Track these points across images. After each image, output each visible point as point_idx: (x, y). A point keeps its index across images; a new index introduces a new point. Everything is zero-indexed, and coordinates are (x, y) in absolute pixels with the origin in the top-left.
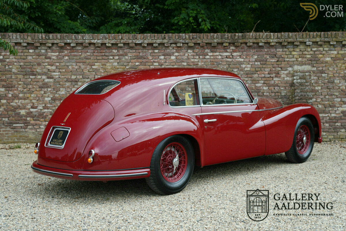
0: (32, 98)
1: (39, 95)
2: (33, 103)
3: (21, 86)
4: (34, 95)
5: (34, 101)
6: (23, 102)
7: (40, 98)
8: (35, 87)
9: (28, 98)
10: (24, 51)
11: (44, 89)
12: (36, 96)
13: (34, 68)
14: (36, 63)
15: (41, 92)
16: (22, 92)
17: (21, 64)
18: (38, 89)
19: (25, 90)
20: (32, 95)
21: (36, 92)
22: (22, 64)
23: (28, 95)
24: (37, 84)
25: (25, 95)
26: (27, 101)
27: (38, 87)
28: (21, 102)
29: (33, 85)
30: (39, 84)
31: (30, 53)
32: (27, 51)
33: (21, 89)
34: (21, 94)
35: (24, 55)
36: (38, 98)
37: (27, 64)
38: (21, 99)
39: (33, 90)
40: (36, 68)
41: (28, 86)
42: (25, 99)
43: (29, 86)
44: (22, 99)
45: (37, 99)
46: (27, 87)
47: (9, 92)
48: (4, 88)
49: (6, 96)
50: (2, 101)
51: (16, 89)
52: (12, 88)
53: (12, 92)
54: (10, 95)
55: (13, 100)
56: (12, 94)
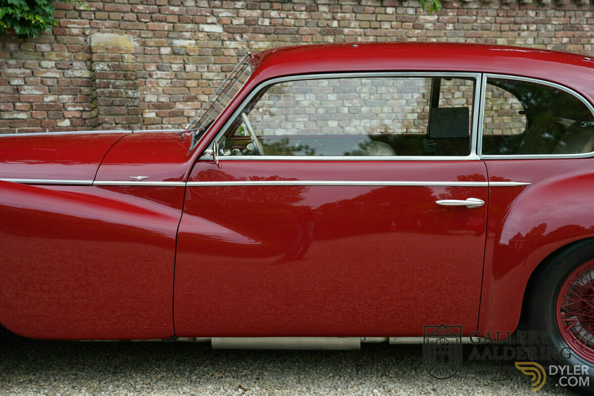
0: (383, 115)
1: (396, 109)
3: (367, 90)
4: (388, 108)
7: (398, 114)
8: (391, 90)
9: (377, 115)
11: (407, 94)
12: (391, 110)
14: (395, 38)
15: (400, 101)
16: (365, 102)
18: (396, 96)
19: (372, 97)
20: (386, 109)
21: (392, 101)
22: (372, 39)
23: (377, 108)
24: (395, 84)
25: (373, 109)
27: (396, 91)
29: (388, 86)
30: (398, 85)
31: (386, 16)
32: (382, 10)
33: (366, 95)
34: (365, 107)
35: (376, 20)
36: (394, 115)
37: (380, 39)
38: (365, 117)
39: (388, 98)
41: (379, 89)
42: (371, 118)
43: (381, 89)
44: (367, 119)
45: (393, 118)
46: (377, 90)
47: (345, 102)
48: (335, 95)
49: (338, 112)
50: (329, 122)
51: (358, 95)
52: (350, 94)
53: (350, 103)
54: (346, 110)
55: (350, 120)
56: (349, 107)
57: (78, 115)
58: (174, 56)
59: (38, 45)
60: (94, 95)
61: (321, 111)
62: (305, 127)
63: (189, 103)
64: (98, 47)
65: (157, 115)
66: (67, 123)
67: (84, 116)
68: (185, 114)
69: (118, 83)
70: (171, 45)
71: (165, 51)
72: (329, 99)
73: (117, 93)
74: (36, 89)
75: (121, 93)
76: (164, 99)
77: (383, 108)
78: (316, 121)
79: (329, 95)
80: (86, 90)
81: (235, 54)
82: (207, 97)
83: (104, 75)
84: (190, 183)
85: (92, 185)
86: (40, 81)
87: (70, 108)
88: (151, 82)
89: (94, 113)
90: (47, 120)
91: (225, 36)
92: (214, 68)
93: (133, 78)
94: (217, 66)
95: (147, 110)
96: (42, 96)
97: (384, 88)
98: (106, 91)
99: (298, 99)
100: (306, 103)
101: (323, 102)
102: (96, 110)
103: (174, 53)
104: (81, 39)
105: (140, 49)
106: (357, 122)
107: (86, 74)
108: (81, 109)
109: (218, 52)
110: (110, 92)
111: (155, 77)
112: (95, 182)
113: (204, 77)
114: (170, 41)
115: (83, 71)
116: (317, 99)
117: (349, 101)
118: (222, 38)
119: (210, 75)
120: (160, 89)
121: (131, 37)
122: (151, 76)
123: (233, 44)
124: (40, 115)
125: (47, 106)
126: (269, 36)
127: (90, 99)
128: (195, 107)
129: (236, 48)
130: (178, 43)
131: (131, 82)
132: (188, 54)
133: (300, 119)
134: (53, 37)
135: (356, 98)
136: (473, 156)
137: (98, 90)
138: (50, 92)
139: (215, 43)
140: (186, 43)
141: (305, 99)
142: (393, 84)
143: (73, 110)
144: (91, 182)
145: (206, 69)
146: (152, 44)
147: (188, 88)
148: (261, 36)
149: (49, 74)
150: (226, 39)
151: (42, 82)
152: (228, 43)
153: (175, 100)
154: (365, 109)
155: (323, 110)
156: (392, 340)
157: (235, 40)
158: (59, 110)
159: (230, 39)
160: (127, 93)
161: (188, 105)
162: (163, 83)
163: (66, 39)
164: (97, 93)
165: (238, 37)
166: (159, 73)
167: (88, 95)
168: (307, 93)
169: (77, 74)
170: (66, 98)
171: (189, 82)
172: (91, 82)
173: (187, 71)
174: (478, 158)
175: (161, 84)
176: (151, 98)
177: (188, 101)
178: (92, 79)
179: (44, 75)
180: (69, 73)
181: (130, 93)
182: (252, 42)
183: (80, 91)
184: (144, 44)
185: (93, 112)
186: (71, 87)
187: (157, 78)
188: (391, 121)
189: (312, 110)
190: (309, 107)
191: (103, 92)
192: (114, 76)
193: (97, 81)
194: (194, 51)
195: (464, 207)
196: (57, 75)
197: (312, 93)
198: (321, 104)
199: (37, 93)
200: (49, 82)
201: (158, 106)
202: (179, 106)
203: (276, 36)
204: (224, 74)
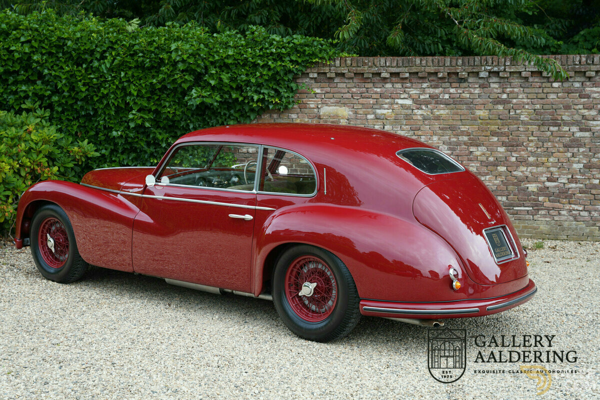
0: (550, 164)
1: (562, 160)
2: (552, 173)
3: (534, 144)
4: (554, 159)
5: (552, 169)
6: (534, 171)
7: (564, 164)
8: (557, 145)
9: (543, 163)
10: (544, 85)
11: (572, 149)
12: (557, 161)
13: (558, 113)
14: (562, 106)
15: (566, 154)
16: (533, 154)
17: (536, 108)
18: (561, 150)
19: (539, 150)
20: (551, 160)
21: (558, 153)
22: (538, 106)
23: (543, 159)
24: (561, 140)
25: (539, 159)
26: (540, 169)
27: (562, 146)
28: (531, 170)
29: (553, 142)
30: (564, 141)
31: (552, 89)
32: (549, 85)
33: (532, 148)
34: (532, 157)
35: (543, 92)
36: (560, 164)
37: (546, 107)
38: (531, 165)
39: (553, 151)
40: (561, 113)
41: (545, 144)
42: (537, 166)
43: (547, 144)
44: (533, 166)
45: (559, 167)
46: (543, 145)
47: (513, 153)
48: (504, 148)
49: (507, 160)
50: (499, 168)
51: (524, 148)
52: (518, 147)
53: (517, 154)
54: (514, 159)
55: (518, 166)
56: (517, 157)
58: (376, 120)
59: (290, 115)
61: (491, 159)
62: (477, 170)
64: (324, 115)
70: (374, 113)
71: (371, 117)
72: (498, 151)
77: (549, 159)
78: (487, 166)
79: (498, 148)
81: (421, 119)
91: (414, 106)
92: (405, 128)
94: (407, 126)
97: (550, 144)
99: (471, 150)
100: (478, 153)
101: (493, 153)
103: (377, 119)
104: (316, 110)
105: (353, 116)
106: (524, 169)
109: (408, 117)
114: (374, 111)
116: (488, 150)
117: (517, 152)
118: (411, 108)
119: (402, 133)
121: (347, 108)
123: (420, 112)
126: (448, 106)
129: (422, 115)
130: (379, 111)
132: (386, 119)
133: (473, 165)
134: (299, 110)
135: (523, 150)
139: (406, 111)
140: (385, 112)
141: (478, 150)
142: (559, 140)
146: (361, 112)
148: (442, 106)
150: (414, 108)
152: (416, 111)
154: (531, 159)
155: (493, 158)
157: (421, 109)
159: (418, 109)
163: (306, 111)
165: (424, 107)
168: (479, 146)
182: (435, 110)
184: (356, 113)
188: (557, 169)
189: (484, 159)
190: (480, 156)
194: (391, 117)
197: (483, 146)
203: (455, 106)
204: (413, 132)
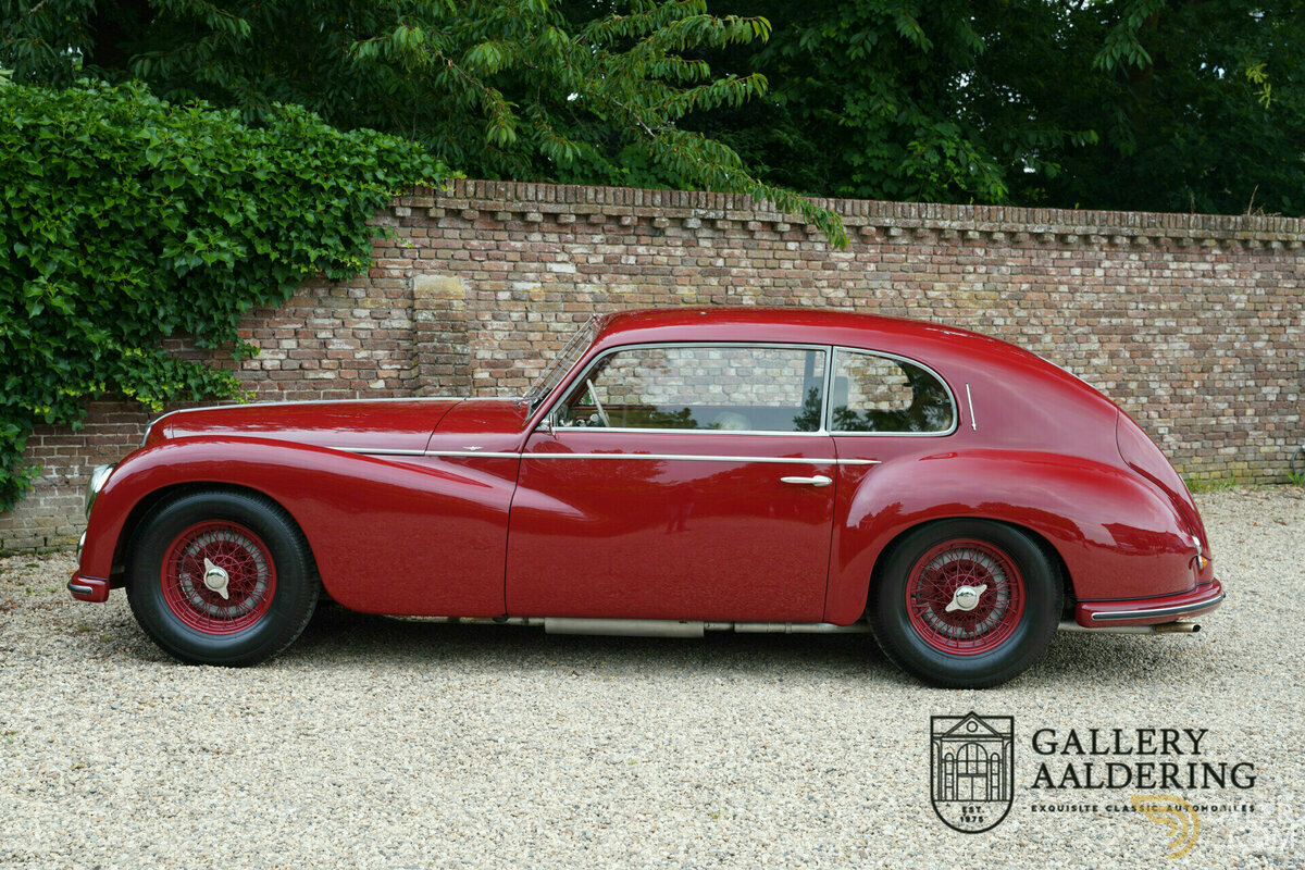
0: (783, 379)
1: (800, 372)
2: (787, 394)
4: (790, 370)
5: (788, 388)
6: (763, 391)
9: (774, 378)
10: (777, 245)
12: (793, 374)
13: (795, 294)
14: (798, 281)
16: (759, 362)
17: (765, 284)
19: (768, 356)
20: (786, 371)
21: (796, 361)
22: (767, 281)
23: (775, 370)
25: (769, 370)
26: (771, 388)
28: (756, 391)
31: (788, 253)
32: (782, 245)
34: (758, 368)
35: (774, 258)
36: (798, 379)
37: (778, 282)
38: (757, 382)
39: (789, 357)
40: (799, 294)
42: (766, 383)
44: (761, 384)
45: (796, 384)
47: (732, 361)
49: (722, 374)
50: (711, 388)
53: (738, 363)
54: (732, 372)
55: (739, 385)
56: (737, 368)
57: (394, 375)
58: (514, 302)
59: (351, 290)
60: (415, 351)
61: (700, 372)
62: (679, 392)
63: (531, 361)
64: (421, 292)
65: (490, 375)
66: (381, 384)
67: (402, 377)
68: (526, 374)
69: (444, 336)
70: (510, 289)
71: (504, 296)
72: (710, 357)
73: (442, 349)
74: (346, 343)
75: (448, 349)
76: (500, 356)
77: (783, 371)
78: (693, 386)
79: (711, 352)
80: (405, 344)
81: (591, 300)
82: (554, 353)
83: (427, 326)
84: (525, 455)
85: (424, 455)
86: (350, 333)
87: (385, 367)
88: (485, 335)
89: (414, 373)
90: (357, 381)
91: (578, 277)
92: (564, 317)
93: (463, 329)
94: (567, 314)
95: (479, 370)
96: (353, 352)
98: (430, 345)
100: (681, 362)
101: (703, 361)
102: (416, 369)
103: (514, 299)
104: (402, 282)
105: (472, 294)
106: (746, 388)
107: (406, 324)
108: (399, 367)
109: (568, 297)
110: (435, 347)
111: (490, 328)
112: (427, 452)
113: (551, 328)
114: (510, 283)
115: (402, 321)
116: (695, 357)
117: (737, 360)
118: (575, 280)
119: (559, 326)
120: (496, 343)
121: (462, 279)
122: (484, 326)
123: (589, 288)
124: (349, 374)
125: (359, 363)
126: (634, 278)
127: (409, 356)
128: (538, 366)
129: (593, 293)
130: (519, 286)
131: (460, 334)
132: (531, 300)
133: (673, 383)
134: (369, 280)
135: (747, 356)
136: (822, 432)
137: (419, 345)
138: (362, 346)
139: (566, 286)
140: (529, 286)
141: (680, 357)
143: (388, 369)
144: (422, 452)
145: (553, 319)
146: (487, 287)
147: (531, 342)
148: (624, 277)
149: (362, 325)
150: (579, 281)
151: (353, 334)
152: (582, 286)
153: (513, 357)
154: (758, 371)
155: (702, 371)
156: (738, 627)
157: (590, 282)
158: (372, 369)
159: (585, 282)
160: (455, 348)
161: (530, 364)
162: (499, 335)
163: (384, 282)
164: (418, 348)
165: (595, 279)
166: (495, 323)
167: (407, 350)
169: (396, 324)
170: (381, 354)
171: (532, 334)
172: (411, 335)
173: (530, 320)
174: (827, 434)
175: (496, 337)
176: (484, 354)
177: (529, 359)
178: (414, 331)
179: (357, 326)
180: (386, 323)
181: (459, 347)
182: (614, 285)
183: (399, 344)
184: (478, 288)
185: (413, 371)
186: (388, 340)
187: (493, 330)
189: (688, 372)
190: (684, 367)
191: (425, 347)
192: (439, 328)
193: (419, 333)
194: (539, 296)
195: (811, 486)
196: (372, 327)
198: (700, 364)
199: (347, 347)
200: (362, 335)
201: (492, 364)
202: (519, 364)
203: (644, 277)
204: (576, 324)
